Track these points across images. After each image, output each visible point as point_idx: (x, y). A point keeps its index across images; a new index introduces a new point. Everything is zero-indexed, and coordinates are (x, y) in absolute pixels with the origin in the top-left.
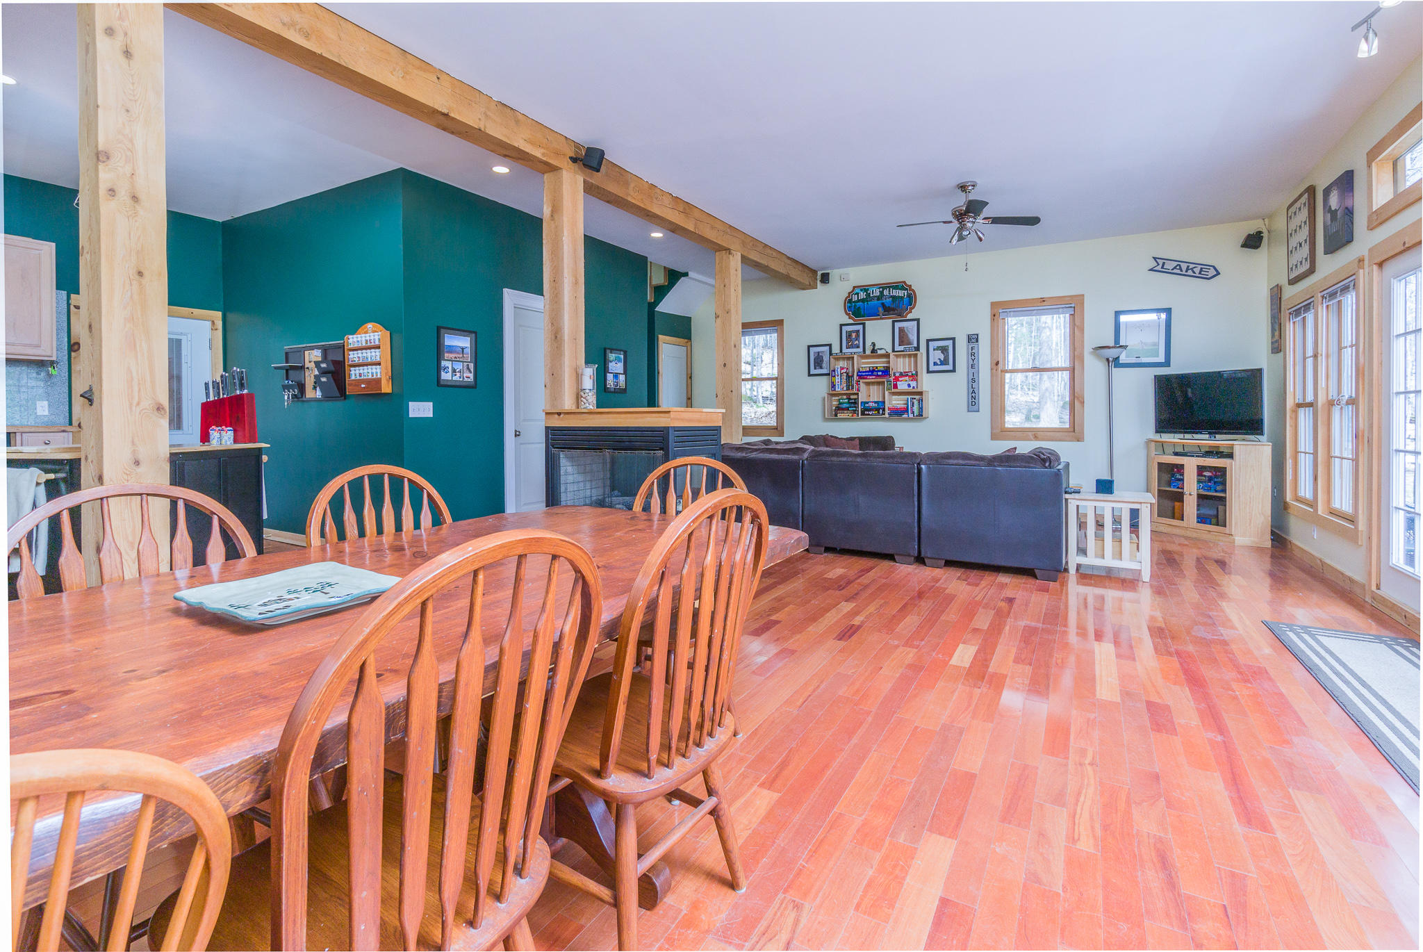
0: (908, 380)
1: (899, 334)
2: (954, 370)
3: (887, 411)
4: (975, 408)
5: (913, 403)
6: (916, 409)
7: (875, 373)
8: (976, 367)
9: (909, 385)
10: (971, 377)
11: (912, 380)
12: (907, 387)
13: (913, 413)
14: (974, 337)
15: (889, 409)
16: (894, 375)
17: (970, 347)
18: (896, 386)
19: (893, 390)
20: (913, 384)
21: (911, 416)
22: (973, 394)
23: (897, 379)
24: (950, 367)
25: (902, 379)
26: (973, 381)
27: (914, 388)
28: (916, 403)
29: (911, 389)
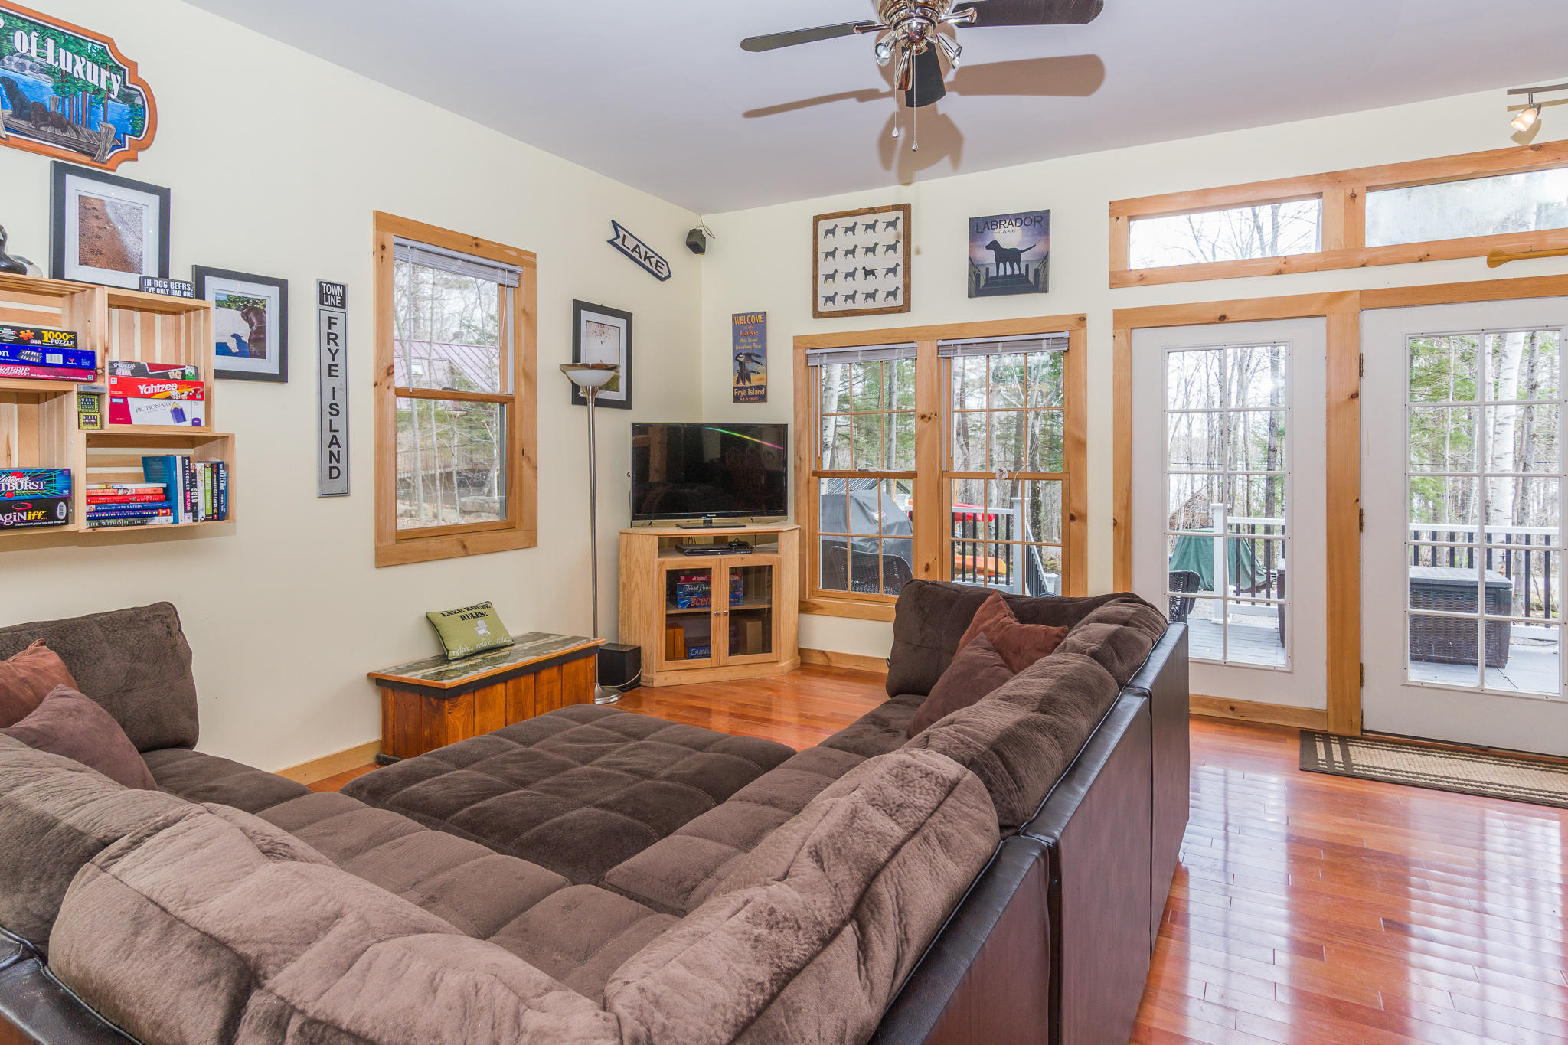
0: (176, 393)
1: (81, 220)
2: (282, 377)
3: (81, 509)
4: (338, 485)
5: (193, 476)
6: (203, 496)
7: (25, 355)
8: (341, 372)
9: (179, 415)
10: (328, 400)
11: (191, 398)
12: (169, 420)
13: (193, 509)
14: (334, 290)
15: (91, 499)
16: (113, 372)
17: (326, 315)
18: (120, 414)
19: (110, 428)
20: (194, 410)
21: (185, 519)
22: (335, 449)
23: (127, 388)
24: (270, 365)
25: (151, 388)
26: (334, 409)
27: (196, 422)
28: (203, 473)
29: (185, 428)
